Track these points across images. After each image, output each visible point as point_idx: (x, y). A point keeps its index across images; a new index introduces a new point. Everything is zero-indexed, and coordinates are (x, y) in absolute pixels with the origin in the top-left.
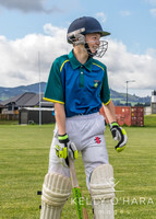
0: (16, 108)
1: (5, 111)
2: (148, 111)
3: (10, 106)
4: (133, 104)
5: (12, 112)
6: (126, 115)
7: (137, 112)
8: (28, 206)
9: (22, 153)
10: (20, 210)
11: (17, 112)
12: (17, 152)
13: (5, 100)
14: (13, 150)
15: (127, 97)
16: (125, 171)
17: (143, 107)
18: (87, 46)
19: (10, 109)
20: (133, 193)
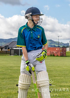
0: (9, 48)
1: (4, 50)
2: (68, 49)
3: (6, 47)
4: (61, 46)
5: (7, 50)
6: (58, 51)
7: (63, 50)
8: (14, 92)
9: (12, 68)
10: (10, 94)
11: (9, 50)
12: (9, 68)
13: (3, 44)
14: (7, 67)
15: (58, 43)
16: (58, 76)
17: (66, 48)
18: (33, 21)
19: (6, 48)
20: (61, 86)
